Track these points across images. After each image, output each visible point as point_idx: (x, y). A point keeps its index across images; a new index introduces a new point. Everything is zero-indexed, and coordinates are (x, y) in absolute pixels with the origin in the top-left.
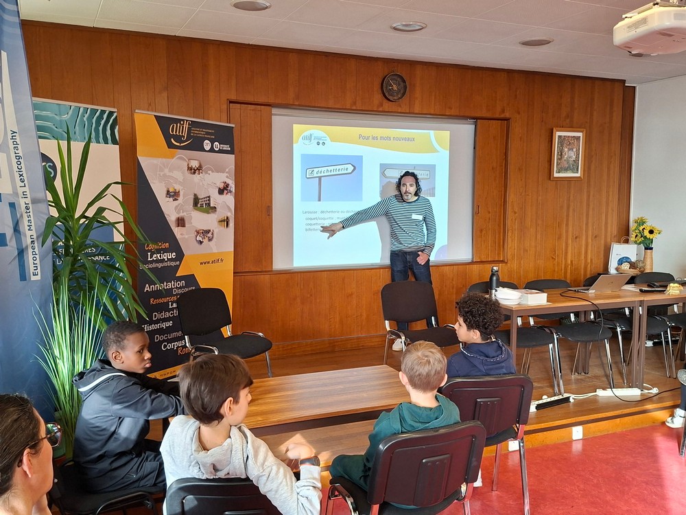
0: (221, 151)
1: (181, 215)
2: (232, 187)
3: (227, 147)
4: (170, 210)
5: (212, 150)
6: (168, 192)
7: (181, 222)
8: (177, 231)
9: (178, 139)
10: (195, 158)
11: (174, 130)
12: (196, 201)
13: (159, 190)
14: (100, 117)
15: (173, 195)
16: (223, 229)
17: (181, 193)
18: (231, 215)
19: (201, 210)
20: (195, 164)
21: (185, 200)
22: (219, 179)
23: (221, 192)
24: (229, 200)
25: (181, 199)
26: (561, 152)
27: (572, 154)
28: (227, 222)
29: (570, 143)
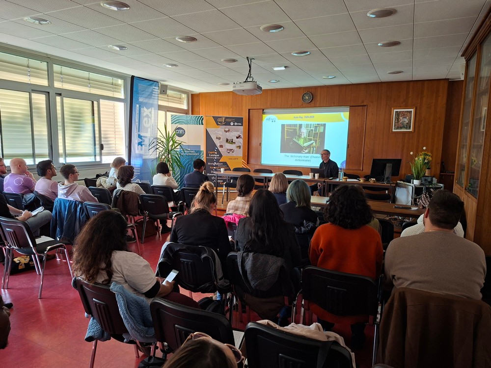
0: (237, 125)
1: (221, 144)
2: (242, 136)
3: (239, 124)
4: (218, 143)
5: (234, 125)
6: (217, 138)
7: (221, 146)
8: (220, 149)
9: (221, 122)
10: (227, 128)
11: (219, 120)
12: (227, 140)
13: (214, 137)
14: (199, 118)
15: (219, 138)
16: (238, 149)
17: (222, 138)
18: (241, 145)
19: (229, 143)
20: (227, 130)
21: (223, 140)
22: (237, 134)
23: (237, 138)
24: (241, 140)
25: (221, 140)
26: (398, 119)
27: (406, 120)
28: (240, 147)
29: (404, 114)
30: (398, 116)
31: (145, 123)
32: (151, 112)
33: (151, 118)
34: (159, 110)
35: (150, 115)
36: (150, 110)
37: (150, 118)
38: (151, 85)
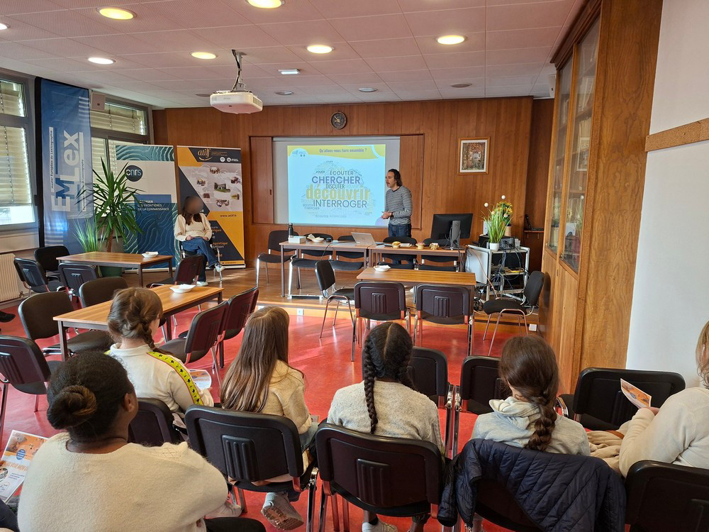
0: (231, 162)
1: (207, 192)
2: (240, 180)
3: (235, 160)
4: (200, 190)
5: (226, 162)
6: (198, 182)
7: (207, 196)
9: (204, 157)
10: (215, 166)
11: (200, 153)
12: (216, 186)
13: (193, 181)
14: (165, 150)
15: (202, 183)
16: (235, 200)
17: (206, 183)
18: (241, 194)
19: (220, 190)
20: (215, 169)
21: (209, 185)
22: (232, 176)
23: (233, 182)
24: (239, 186)
25: (206, 185)
26: (466, 154)
27: (477, 156)
28: (238, 197)
29: (475, 148)
30: (468, 150)
31: (68, 158)
32: (77, 140)
33: (78, 150)
34: (92, 136)
35: (75, 144)
36: (75, 136)
37: (76, 149)
38: (75, 94)
